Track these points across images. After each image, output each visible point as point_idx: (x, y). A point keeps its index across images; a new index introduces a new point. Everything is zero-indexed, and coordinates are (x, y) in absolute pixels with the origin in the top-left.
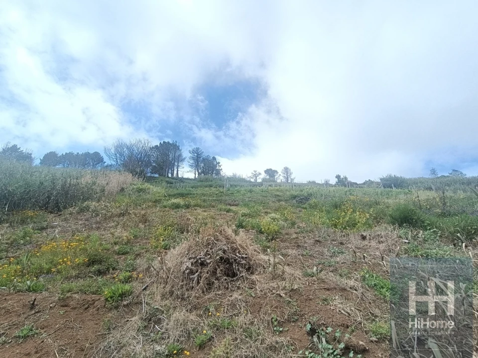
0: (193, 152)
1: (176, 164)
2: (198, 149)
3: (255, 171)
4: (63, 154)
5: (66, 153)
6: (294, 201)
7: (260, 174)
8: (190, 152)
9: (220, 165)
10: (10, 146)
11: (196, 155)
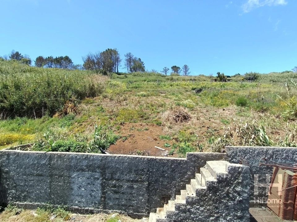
0: (127, 55)
1: (116, 63)
2: (130, 53)
3: (165, 68)
4: (46, 58)
5: (49, 57)
6: (194, 91)
7: (168, 69)
8: (125, 56)
9: (143, 63)
10: (15, 53)
11: (129, 57)
